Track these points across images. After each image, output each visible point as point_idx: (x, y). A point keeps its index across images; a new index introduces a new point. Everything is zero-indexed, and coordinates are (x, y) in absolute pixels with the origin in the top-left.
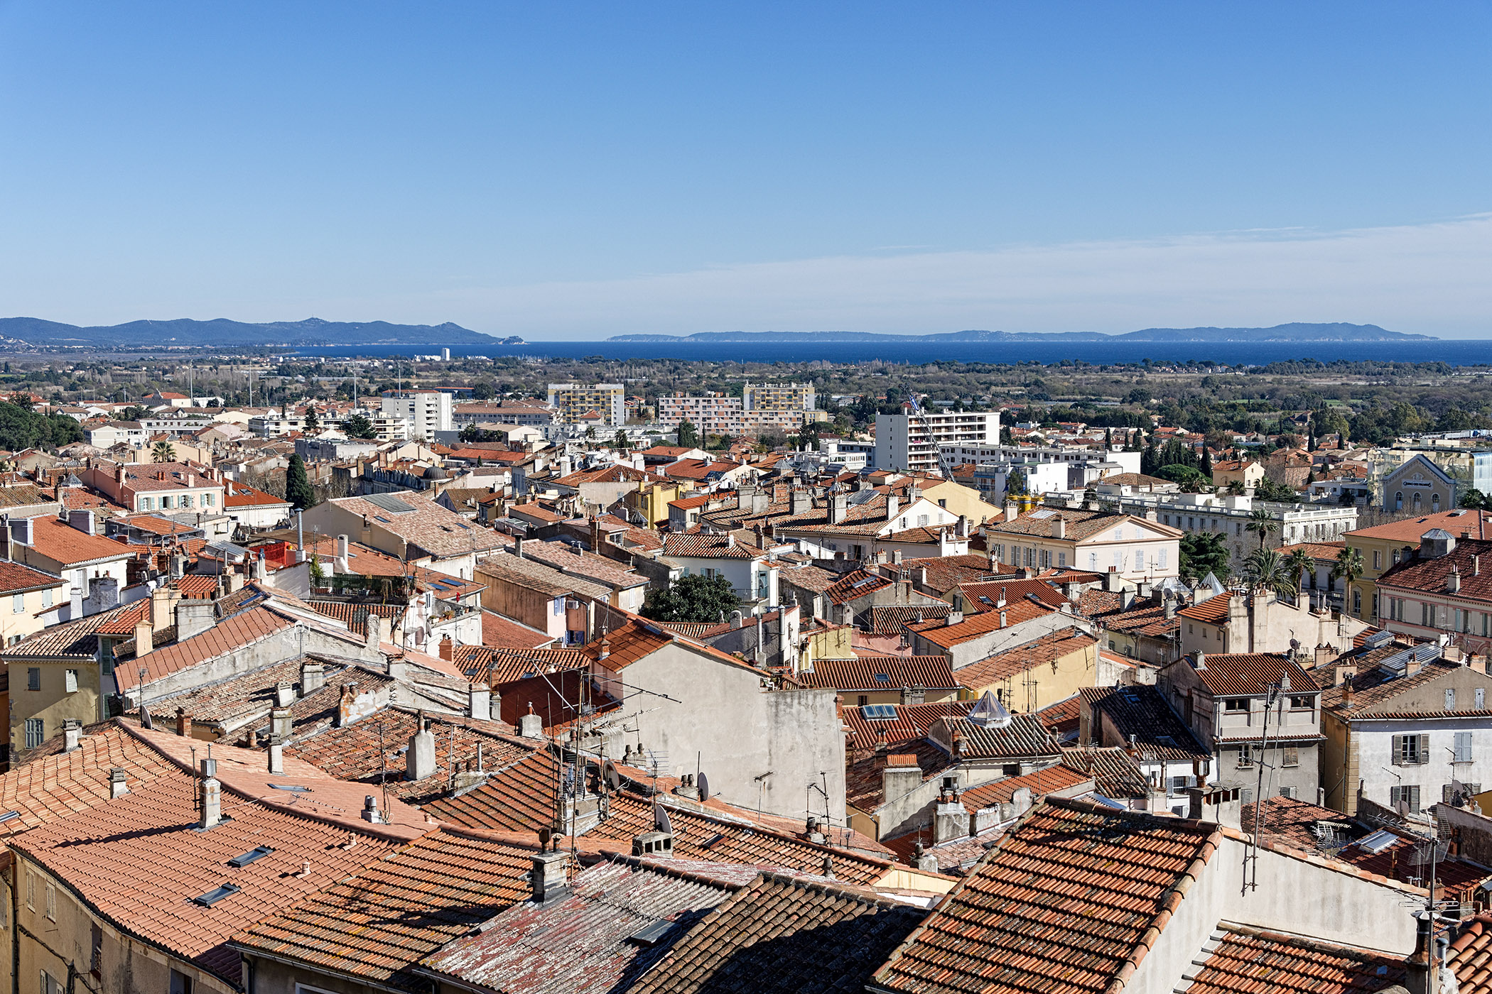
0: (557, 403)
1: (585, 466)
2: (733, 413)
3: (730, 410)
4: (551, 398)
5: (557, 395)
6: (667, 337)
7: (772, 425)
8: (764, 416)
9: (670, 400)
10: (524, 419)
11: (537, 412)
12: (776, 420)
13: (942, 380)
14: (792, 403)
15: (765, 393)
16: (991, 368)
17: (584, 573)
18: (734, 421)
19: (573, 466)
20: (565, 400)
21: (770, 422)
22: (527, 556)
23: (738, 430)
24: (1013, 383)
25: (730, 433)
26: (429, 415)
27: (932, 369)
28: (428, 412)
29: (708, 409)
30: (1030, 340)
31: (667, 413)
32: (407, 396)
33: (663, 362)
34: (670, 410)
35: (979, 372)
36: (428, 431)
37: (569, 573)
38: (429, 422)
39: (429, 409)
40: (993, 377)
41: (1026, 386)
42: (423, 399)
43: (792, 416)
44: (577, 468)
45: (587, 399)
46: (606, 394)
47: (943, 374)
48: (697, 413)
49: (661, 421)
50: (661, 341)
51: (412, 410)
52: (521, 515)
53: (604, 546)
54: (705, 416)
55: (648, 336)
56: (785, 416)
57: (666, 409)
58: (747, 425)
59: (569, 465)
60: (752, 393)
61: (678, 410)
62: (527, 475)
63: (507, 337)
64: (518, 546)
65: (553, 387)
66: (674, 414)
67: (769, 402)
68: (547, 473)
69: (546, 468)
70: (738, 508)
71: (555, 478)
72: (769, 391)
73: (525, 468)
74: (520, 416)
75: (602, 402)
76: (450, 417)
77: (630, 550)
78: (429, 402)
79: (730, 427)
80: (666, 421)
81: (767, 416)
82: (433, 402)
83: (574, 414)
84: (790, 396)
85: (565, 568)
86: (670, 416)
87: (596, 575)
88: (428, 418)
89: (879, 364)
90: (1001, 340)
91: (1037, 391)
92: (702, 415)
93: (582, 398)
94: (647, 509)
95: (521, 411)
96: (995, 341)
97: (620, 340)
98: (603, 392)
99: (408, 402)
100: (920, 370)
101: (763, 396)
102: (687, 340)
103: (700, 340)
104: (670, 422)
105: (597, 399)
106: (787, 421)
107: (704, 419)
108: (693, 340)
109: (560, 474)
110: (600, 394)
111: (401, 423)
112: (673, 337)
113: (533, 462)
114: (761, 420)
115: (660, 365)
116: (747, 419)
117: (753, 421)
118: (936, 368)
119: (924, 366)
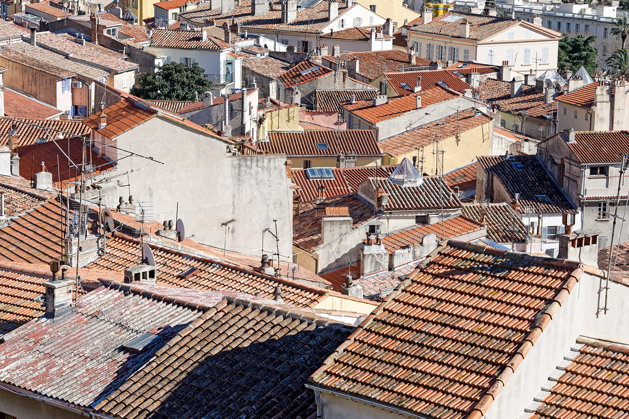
17: (86, 59)
22: (40, 45)
37: (74, 60)
52: (35, 13)
53: (102, 38)
64: (33, 37)
70: (210, 9)
77: (123, 41)
85: (71, 55)
87: (96, 61)
94: (137, 8)
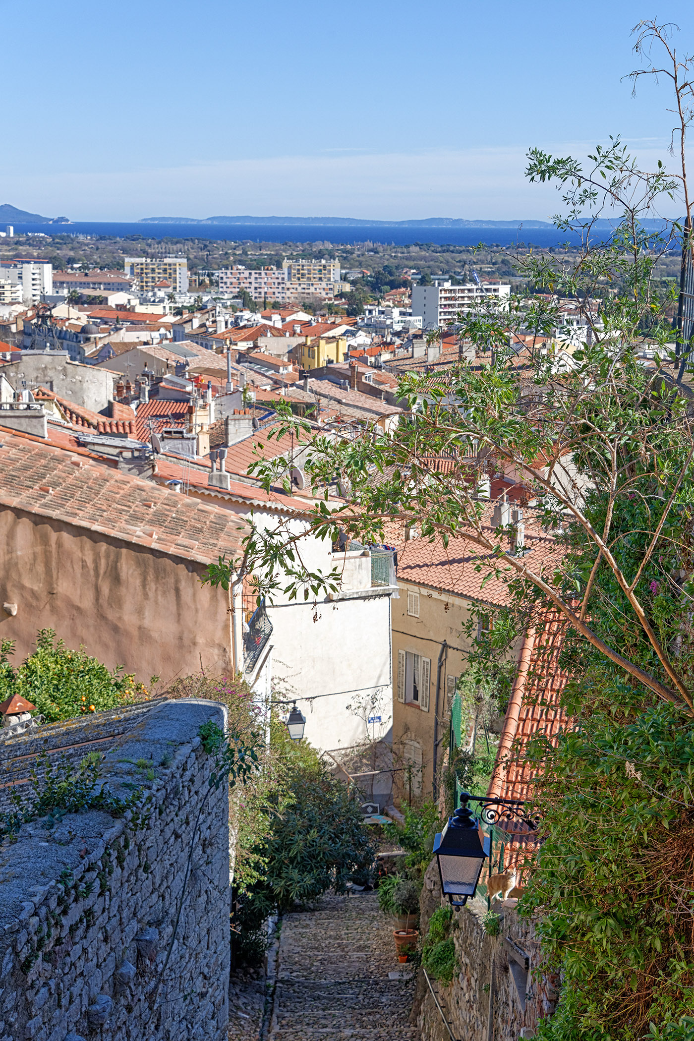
0: (132, 273)
1: (236, 324)
2: (279, 283)
3: (276, 281)
4: (127, 269)
5: (132, 267)
6: (187, 219)
7: (308, 294)
8: (303, 286)
9: (229, 272)
10: (108, 287)
11: (120, 281)
12: (312, 290)
13: (424, 258)
14: (322, 276)
15: (300, 267)
16: (461, 249)
18: (280, 290)
19: (226, 323)
20: (139, 271)
21: (307, 291)
23: (283, 297)
24: (483, 262)
25: (278, 300)
26: (34, 282)
27: (414, 249)
28: (33, 279)
29: (259, 280)
30: (485, 226)
31: (226, 283)
32: (15, 266)
33: (192, 241)
34: (228, 281)
35: (452, 252)
36: (34, 295)
38: (35, 287)
39: (34, 277)
40: (464, 257)
41: (494, 264)
42: (30, 269)
43: (325, 287)
44: (229, 326)
45: (157, 271)
46: (172, 267)
47: (423, 253)
48: (250, 283)
49: (221, 290)
50: (183, 223)
51: (20, 278)
54: (257, 285)
55: (172, 219)
56: (319, 286)
57: (225, 280)
58: (288, 294)
59: (223, 324)
60: (290, 268)
61: (234, 280)
62: (187, 331)
63: (56, 218)
65: (129, 260)
66: (231, 284)
67: (303, 275)
68: (203, 330)
69: (203, 325)
71: (211, 334)
72: (303, 266)
73: (185, 325)
74: (105, 284)
75: (170, 272)
76: (51, 285)
78: (34, 271)
79: (277, 295)
80: (225, 289)
81: (305, 286)
82: (38, 271)
83: (147, 282)
84: (320, 270)
86: (228, 285)
88: (33, 285)
89: (369, 244)
90: (461, 226)
91: (505, 269)
92: (254, 285)
93: (153, 270)
95: (106, 280)
96: (457, 227)
97: (149, 222)
98: (170, 265)
99: (17, 271)
100: (405, 250)
101: (298, 270)
102: (204, 222)
103: (215, 223)
104: (229, 290)
105: (165, 270)
106: (322, 291)
107: (256, 288)
108: (210, 222)
109: (216, 331)
110: (167, 267)
111: (17, 288)
112: (193, 220)
113: (191, 320)
114: (300, 290)
115: (190, 243)
116: (288, 289)
117: (294, 291)
118: (418, 248)
119: (407, 247)
